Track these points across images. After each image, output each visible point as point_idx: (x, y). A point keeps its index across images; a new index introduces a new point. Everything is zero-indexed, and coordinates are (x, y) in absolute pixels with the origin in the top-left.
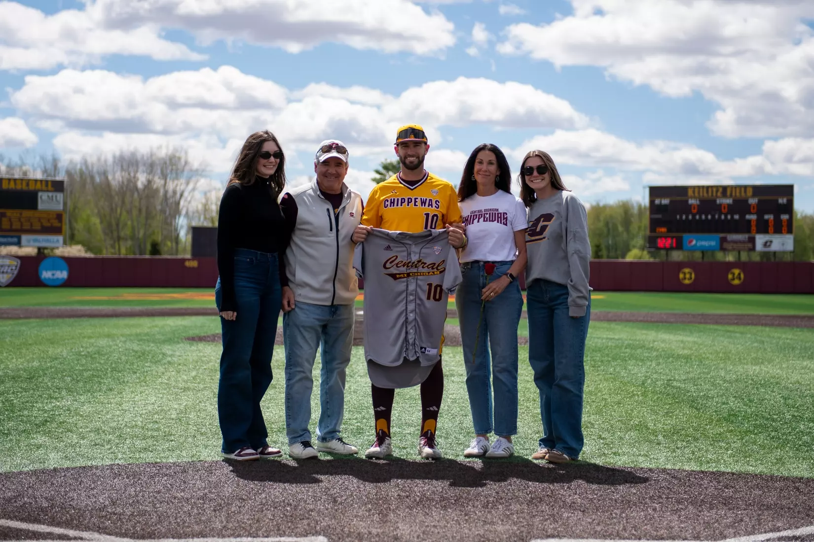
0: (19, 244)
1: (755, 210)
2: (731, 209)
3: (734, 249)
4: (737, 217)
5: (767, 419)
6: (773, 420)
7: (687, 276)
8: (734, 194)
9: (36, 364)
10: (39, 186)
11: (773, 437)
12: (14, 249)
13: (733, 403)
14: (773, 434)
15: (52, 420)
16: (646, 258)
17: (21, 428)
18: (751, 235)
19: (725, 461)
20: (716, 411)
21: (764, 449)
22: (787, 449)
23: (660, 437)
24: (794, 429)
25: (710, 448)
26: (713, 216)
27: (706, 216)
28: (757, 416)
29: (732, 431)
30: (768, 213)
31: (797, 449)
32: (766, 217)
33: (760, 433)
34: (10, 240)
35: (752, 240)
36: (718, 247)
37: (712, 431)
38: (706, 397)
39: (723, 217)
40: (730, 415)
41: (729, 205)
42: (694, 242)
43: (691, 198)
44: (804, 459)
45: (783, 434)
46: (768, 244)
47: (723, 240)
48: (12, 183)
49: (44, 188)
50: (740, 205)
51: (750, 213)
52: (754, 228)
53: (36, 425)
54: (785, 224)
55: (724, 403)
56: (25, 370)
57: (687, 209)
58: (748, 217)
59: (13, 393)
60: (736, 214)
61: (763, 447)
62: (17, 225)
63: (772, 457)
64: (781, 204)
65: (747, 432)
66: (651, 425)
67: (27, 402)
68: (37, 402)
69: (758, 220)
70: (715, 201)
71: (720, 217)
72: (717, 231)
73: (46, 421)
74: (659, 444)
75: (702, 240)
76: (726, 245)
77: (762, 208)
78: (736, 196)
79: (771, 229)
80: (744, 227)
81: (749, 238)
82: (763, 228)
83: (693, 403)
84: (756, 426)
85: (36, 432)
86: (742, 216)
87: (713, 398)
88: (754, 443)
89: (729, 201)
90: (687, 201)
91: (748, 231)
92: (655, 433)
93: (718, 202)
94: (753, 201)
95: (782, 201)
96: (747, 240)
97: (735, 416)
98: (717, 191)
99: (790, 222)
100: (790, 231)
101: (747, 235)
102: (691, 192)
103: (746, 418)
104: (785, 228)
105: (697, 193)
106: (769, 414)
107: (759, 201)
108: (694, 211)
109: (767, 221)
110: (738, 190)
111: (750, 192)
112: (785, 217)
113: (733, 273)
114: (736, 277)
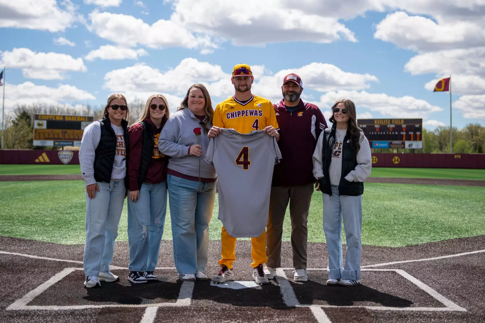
0: (73, 145)
1: (405, 130)
3: (395, 148)
4: (396, 133)
5: (383, 224)
6: (385, 224)
7: (374, 160)
10: (82, 119)
11: (382, 231)
12: (70, 148)
18: (403, 141)
22: (386, 236)
24: (392, 228)
27: (383, 133)
28: (379, 223)
30: (411, 131)
32: (410, 133)
33: (378, 229)
34: (69, 143)
35: (404, 144)
36: (388, 147)
39: (390, 133)
40: (369, 222)
41: (393, 128)
42: (377, 145)
44: (390, 240)
45: (387, 230)
47: (391, 143)
48: (70, 118)
49: (84, 120)
50: (398, 128)
51: (403, 131)
52: (404, 138)
54: (418, 136)
57: (374, 129)
58: (402, 133)
60: (396, 131)
61: (376, 235)
62: (72, 137)
63: (378, 239)
65: (373, 229)
69: (406, 135)
70: (387, 126)
72: (388, 139)
75: (381, 143)
76: (391, 146)
77: (408, 129)
78: (396, 123)
79: (412, 138)
80: (399, 137)
82: (409, 138)
84: (377, 227)
86: (399, 133)
88: (374, 234)
89: (393, 126)
90: (374, 126)
91: (402, 139)
93: (388, 126)
94: (404, 126)
95: (417, 126)
96: (401, 143)
97: (371, 223)
98: (388, 121)
99: (421, 135)
100: (421, 139)
101: (401, 141)
102: (376, 122)
103: (375, 224)
104: (418, 138)
105: (378, 123)
106: (385, 222)
107: (407, 126)
108: (378, 130)
109: (410, 135)
110: (397, 121)
111: (402, 122)
112: (418, 133)
113: (395, 159)
114: (396, 160)
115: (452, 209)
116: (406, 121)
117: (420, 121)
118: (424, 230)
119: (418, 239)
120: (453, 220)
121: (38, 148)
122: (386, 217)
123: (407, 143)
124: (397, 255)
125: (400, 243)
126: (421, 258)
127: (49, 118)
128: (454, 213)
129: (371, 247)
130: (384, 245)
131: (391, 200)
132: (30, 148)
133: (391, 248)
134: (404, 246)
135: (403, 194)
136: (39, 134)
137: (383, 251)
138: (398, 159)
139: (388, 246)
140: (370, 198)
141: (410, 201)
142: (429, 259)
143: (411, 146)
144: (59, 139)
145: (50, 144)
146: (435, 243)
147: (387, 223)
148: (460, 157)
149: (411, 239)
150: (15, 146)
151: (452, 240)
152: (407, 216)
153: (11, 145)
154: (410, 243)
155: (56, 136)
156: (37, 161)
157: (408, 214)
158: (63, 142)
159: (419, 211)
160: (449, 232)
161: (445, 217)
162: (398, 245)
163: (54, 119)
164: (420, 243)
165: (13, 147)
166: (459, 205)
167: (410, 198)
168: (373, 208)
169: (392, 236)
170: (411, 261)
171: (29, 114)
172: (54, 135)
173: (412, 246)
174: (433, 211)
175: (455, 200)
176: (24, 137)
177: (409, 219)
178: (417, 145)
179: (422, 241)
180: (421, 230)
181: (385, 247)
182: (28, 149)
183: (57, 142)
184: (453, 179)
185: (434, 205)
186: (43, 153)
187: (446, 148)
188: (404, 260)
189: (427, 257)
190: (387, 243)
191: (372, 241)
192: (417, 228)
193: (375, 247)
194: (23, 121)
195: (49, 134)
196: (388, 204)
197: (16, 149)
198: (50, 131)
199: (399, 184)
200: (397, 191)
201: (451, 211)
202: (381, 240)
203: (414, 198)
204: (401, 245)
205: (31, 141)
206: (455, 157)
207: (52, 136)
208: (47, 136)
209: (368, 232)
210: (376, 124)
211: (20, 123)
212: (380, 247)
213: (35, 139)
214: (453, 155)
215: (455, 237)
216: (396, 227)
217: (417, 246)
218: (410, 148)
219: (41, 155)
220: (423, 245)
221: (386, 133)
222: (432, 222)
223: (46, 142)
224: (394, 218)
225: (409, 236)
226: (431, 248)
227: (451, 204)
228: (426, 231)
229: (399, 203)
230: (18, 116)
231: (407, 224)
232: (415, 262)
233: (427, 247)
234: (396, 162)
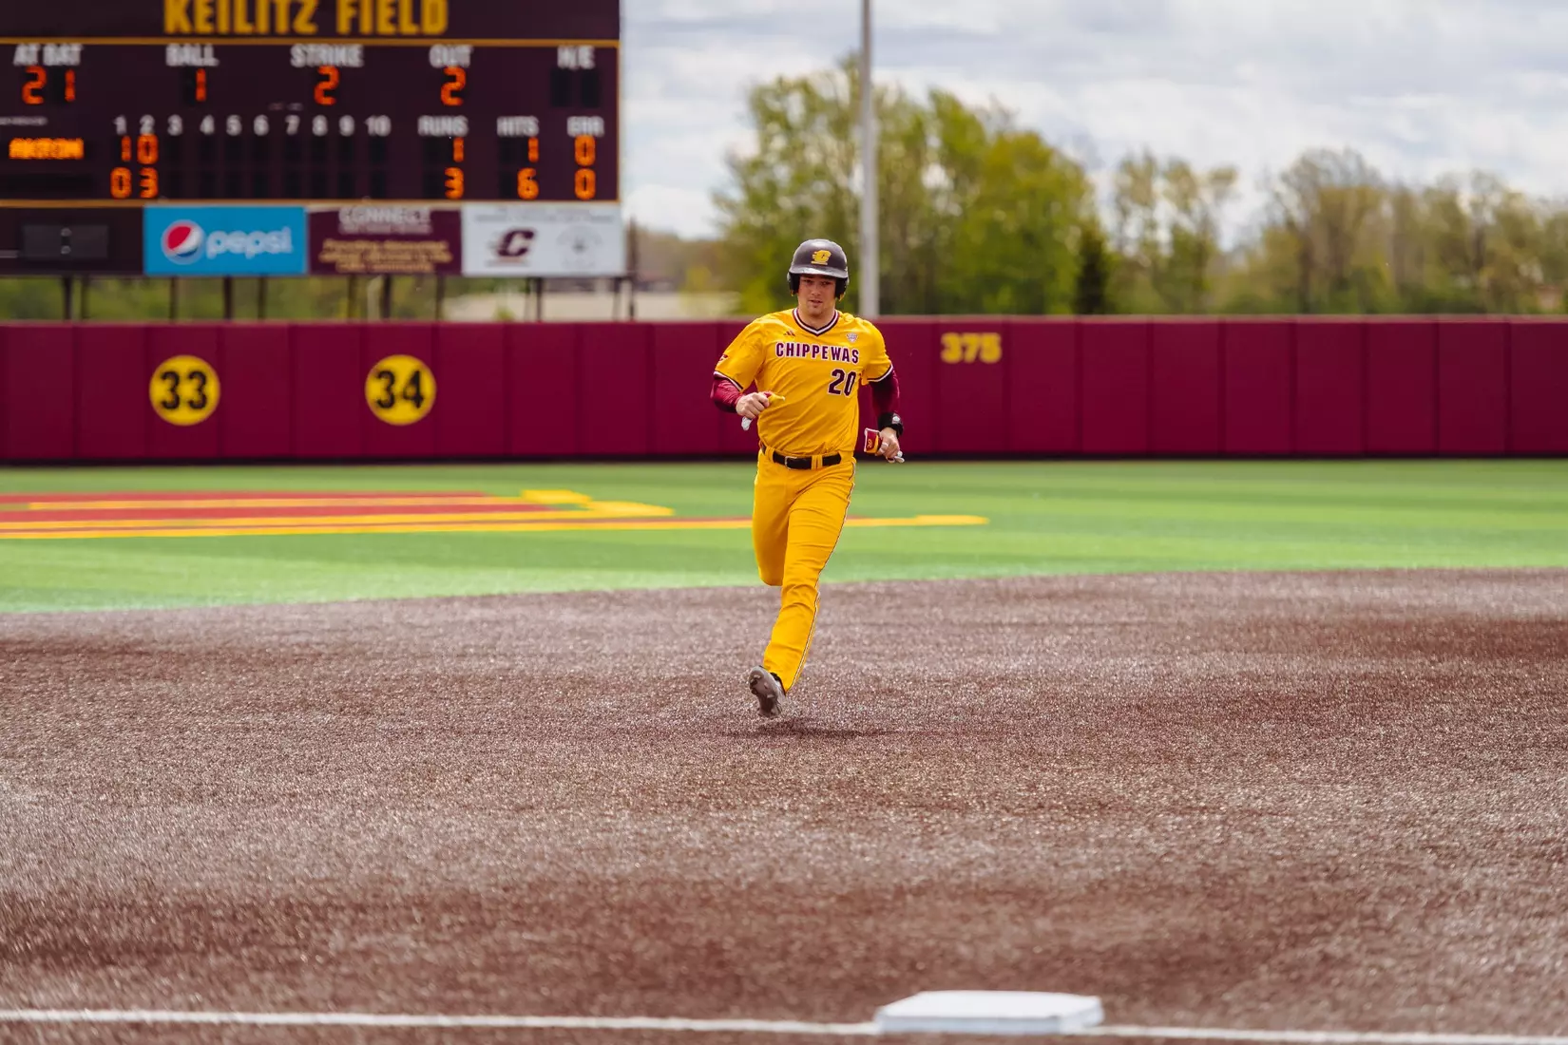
1: (459, 96)
2: (357, 89)
3: (368, 270)
4: (380, 125)
7: (185, 391)
8: (366, 27)
18: (446, 206)
26: (277, 123)
27: (247, 124)
32: (508, 126)
35: (447, 229)
36: (303, 265)
39: (320, 126)
41: (343, 71)
42: (196, 239)
43: (178, 35)
46: (518, 243)
47: (324, 228)
50: (395, 74)
51: (442, 111)
52: (456, 179)
54: (584, 161)
58: (430, 126)
60: (378, 113)
64: (567, 71)
70: (286, 52)
71: (306, 125)
72: (293, 191)
75: (231, 227)
76: (334, 252)
78: (375, 33)
79: (527, 175)
81: (435, 216)
82: (494, 176)
86: (405, 124)
89: (349, 55)
90: (162, 51)
91: (436, 189)
93: (300, 56)
94: (451, 61)
95: (575, 55)
96: (425, 228)
98: (294, 10)
99: (607, 149)
101: (426, 208)
104: (583, 178)
105: (203, 18)
108: (195, 97)
110: (385, 8)
111: (436, 17)
112: (586, 128)
113: (390, 376)
114: (400, 390)
123: (482, 227)
138: (415, 379)
218: (510, 268)
221: (278, 125)
234: (403, 414)
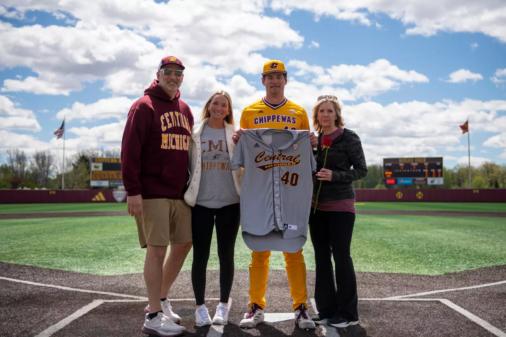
1: (427, 168)
2: (417, 167)
3: (418, 184)
4: (419, 170)
5: (417, 253)
6: (420, 253)
7: (399, 195)
8: (418, 161)
9: (129, 233)
11: (417, 260)
13: (406, 247)
14: (418, 258)
15: (133, 255)
16: (384, 187)
17: (121, 258)
18: (426, 178)
19: (395, 269)
20: (397, 250)
21: (413, 264)
22: (422, 264)
23: (372, 260)
24: (426, 257)
25: (391, 264)
27: (407, 171)
28: (413, 251)
29: (401, 257)
30: (433, 168)
31: (426, 264)
32: (432, 170)
33: (413, 258)
35: (426, 180)
36: (412, 184)
37: (393, 257)
38: (395, 244)
40: (403, 251)
42: (402, 181)
44: (427, 268)
45: (422, 258)
47: (414, 180)
50: (421, 166)
51: (425, 169)
52: (427, 175)
53: (127, 257)
54: (439, 173)
55: (401, 247)
56: (124, 236)
57: (399, 167)
58: (424, 170)
59: (119, 245)
60: (419, 169)
61: (412, 263)
63: (414, 267)
65: (408, 258)
66: (370, 255)
67: (124, 248)
68: (128, 248)
69: (428, 172)
70: (410, 164)
71: (412, 171)
72: (411, 177)
73: (131, 256)
74: (371, 262)
75: (405, 180)
76: (415, 182)
77: (430, 167)
79: (434, 175)
80: (422, 175)
82: (431, 175)
83: (389, 247)
84: (412, 255)
85: (126, 260)
86: (422, 170)
87: (397, 244)
88: (409, 262)
89: (416, 164)
90: (399, 164)
91: (424, 176)
92: (371, 258)
93: (412, 164)
94: (426, 164)
95: (438, 164)
96: (424, 180)
97: (405, 251)
98: (411, 160)
99: (442, 172)
100: (442, 176)
101: (424, 178)
102: (400, 161)
103: (409, 252)
104: (439, 175)
105: (403, 161)
106: (419, 251)
107: (429, 164)
108: (402, 168)
109: (432, 172)
110: (420, 159)
111: (425, 160)
112: (439, 170)
114: (420, 195)
115: (481, 238)
116: (428, 159)
117: (440, 159)
118: (458, 258)
119: (455, 267)
120: (485, 248)
121: (95, 188)
122: (419, 246)
123: (429, 180)
124: (437, 283)
125: (437, 271)
126: (463, 286)
127: (105, 161)
128: (484, 242)
129: (409, 276)
130: (422, 274)
131: (420, 230)
132: (88, 188)
133: (430, 277)
134: (442, 274)
135: (431, 225)
136: (96, 175)
137: (421, 279)
139: (426, 274)
140: (400, 229)
141: (439, 231)
142: (471, 287)
143: (433, 182)
144: (113, 179)
145: (105, 184)
146: (473, 271)
147: (421, 252)
148: (478, 191)
149: (448, 267)
150: (75, 187)
151: (490, 267)
152: (439, 244)
153: (71, 185)
154: (447, 271)
155: (111, 177)
156: (94, 199)
157: (440, 243)
158: (117, 182)
159: (450, 240)
160: (484, 259)
161: (477, 245)
162: (436, 273)
163: (109, 162)
164: (458, 271)
165: (73, 187)
166: (487, 234)
167: (439, 228)
168: (404, 238)
169: (429, 264)
170: (453, 290)
171: (87, 158)
172: (109, 176)
173: (450, 274)
174: (464, 240)
175: (482, 229)
176: (82, 179)
177: (442, 247)
178: (439, 181)
179: (459, 269)
180: (456, 258)
181: (423, 276)
182: (86, 189)
183: (111, 182)
184: (474, 211)
185: (462, 234)
186: (99, 192)
187: (464, 184)
188: (446, 289)
189: (468, 286)
190: (424, 271)
191: (409, 269)
192: (452, 256)
193: (413, 275)
194: (83, 164)
195: (104, 175)
196: (418, 234)
197: (75, 189)
198: (105, 172)
199: (425, 216)
200: (424, 222)
201: (480, 240)
202: (418, 269)
203: (442, 228)
204: (439, 274)
205: (88, 182)
206: (474, 192)
207: (107, 177)
208: (102, 177)
209: (403, 260)
210: (401, 163)
211: (80, 166)
212: (418, 275)
213: (93, 180)
214: (472, 190)
215: (491, 264)
216: (430, 256)
217: (455, 273)
218: (432, 184)
219: (97, 194)
220: (461, 273)
221: (410, 171)
222: (464, 250)
223: (102, 183)
224: (426, 247)
225: (445, 264)
226: (469, 276)
227: (479, 234)
228: (461, 259)
229: (429, 233)
230: (78, 160)
231: (441, 252)
232: (458, 290)
233: (465, 275)
234: (420, 197)
